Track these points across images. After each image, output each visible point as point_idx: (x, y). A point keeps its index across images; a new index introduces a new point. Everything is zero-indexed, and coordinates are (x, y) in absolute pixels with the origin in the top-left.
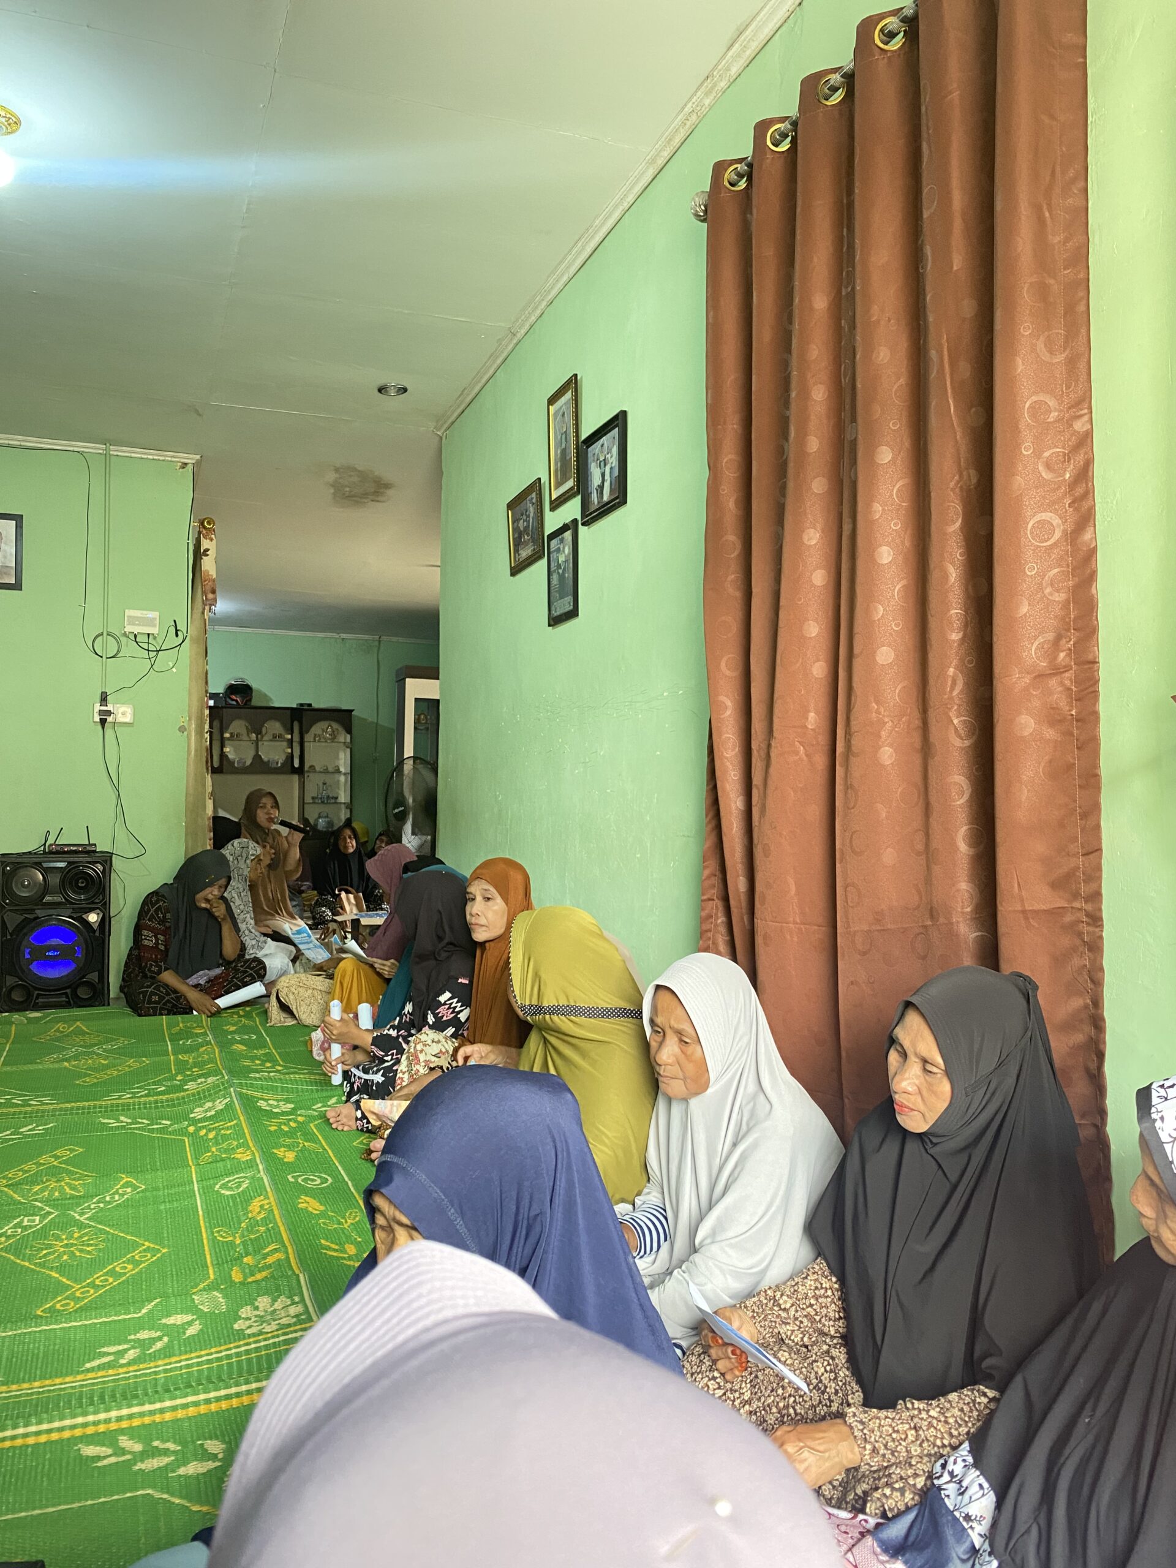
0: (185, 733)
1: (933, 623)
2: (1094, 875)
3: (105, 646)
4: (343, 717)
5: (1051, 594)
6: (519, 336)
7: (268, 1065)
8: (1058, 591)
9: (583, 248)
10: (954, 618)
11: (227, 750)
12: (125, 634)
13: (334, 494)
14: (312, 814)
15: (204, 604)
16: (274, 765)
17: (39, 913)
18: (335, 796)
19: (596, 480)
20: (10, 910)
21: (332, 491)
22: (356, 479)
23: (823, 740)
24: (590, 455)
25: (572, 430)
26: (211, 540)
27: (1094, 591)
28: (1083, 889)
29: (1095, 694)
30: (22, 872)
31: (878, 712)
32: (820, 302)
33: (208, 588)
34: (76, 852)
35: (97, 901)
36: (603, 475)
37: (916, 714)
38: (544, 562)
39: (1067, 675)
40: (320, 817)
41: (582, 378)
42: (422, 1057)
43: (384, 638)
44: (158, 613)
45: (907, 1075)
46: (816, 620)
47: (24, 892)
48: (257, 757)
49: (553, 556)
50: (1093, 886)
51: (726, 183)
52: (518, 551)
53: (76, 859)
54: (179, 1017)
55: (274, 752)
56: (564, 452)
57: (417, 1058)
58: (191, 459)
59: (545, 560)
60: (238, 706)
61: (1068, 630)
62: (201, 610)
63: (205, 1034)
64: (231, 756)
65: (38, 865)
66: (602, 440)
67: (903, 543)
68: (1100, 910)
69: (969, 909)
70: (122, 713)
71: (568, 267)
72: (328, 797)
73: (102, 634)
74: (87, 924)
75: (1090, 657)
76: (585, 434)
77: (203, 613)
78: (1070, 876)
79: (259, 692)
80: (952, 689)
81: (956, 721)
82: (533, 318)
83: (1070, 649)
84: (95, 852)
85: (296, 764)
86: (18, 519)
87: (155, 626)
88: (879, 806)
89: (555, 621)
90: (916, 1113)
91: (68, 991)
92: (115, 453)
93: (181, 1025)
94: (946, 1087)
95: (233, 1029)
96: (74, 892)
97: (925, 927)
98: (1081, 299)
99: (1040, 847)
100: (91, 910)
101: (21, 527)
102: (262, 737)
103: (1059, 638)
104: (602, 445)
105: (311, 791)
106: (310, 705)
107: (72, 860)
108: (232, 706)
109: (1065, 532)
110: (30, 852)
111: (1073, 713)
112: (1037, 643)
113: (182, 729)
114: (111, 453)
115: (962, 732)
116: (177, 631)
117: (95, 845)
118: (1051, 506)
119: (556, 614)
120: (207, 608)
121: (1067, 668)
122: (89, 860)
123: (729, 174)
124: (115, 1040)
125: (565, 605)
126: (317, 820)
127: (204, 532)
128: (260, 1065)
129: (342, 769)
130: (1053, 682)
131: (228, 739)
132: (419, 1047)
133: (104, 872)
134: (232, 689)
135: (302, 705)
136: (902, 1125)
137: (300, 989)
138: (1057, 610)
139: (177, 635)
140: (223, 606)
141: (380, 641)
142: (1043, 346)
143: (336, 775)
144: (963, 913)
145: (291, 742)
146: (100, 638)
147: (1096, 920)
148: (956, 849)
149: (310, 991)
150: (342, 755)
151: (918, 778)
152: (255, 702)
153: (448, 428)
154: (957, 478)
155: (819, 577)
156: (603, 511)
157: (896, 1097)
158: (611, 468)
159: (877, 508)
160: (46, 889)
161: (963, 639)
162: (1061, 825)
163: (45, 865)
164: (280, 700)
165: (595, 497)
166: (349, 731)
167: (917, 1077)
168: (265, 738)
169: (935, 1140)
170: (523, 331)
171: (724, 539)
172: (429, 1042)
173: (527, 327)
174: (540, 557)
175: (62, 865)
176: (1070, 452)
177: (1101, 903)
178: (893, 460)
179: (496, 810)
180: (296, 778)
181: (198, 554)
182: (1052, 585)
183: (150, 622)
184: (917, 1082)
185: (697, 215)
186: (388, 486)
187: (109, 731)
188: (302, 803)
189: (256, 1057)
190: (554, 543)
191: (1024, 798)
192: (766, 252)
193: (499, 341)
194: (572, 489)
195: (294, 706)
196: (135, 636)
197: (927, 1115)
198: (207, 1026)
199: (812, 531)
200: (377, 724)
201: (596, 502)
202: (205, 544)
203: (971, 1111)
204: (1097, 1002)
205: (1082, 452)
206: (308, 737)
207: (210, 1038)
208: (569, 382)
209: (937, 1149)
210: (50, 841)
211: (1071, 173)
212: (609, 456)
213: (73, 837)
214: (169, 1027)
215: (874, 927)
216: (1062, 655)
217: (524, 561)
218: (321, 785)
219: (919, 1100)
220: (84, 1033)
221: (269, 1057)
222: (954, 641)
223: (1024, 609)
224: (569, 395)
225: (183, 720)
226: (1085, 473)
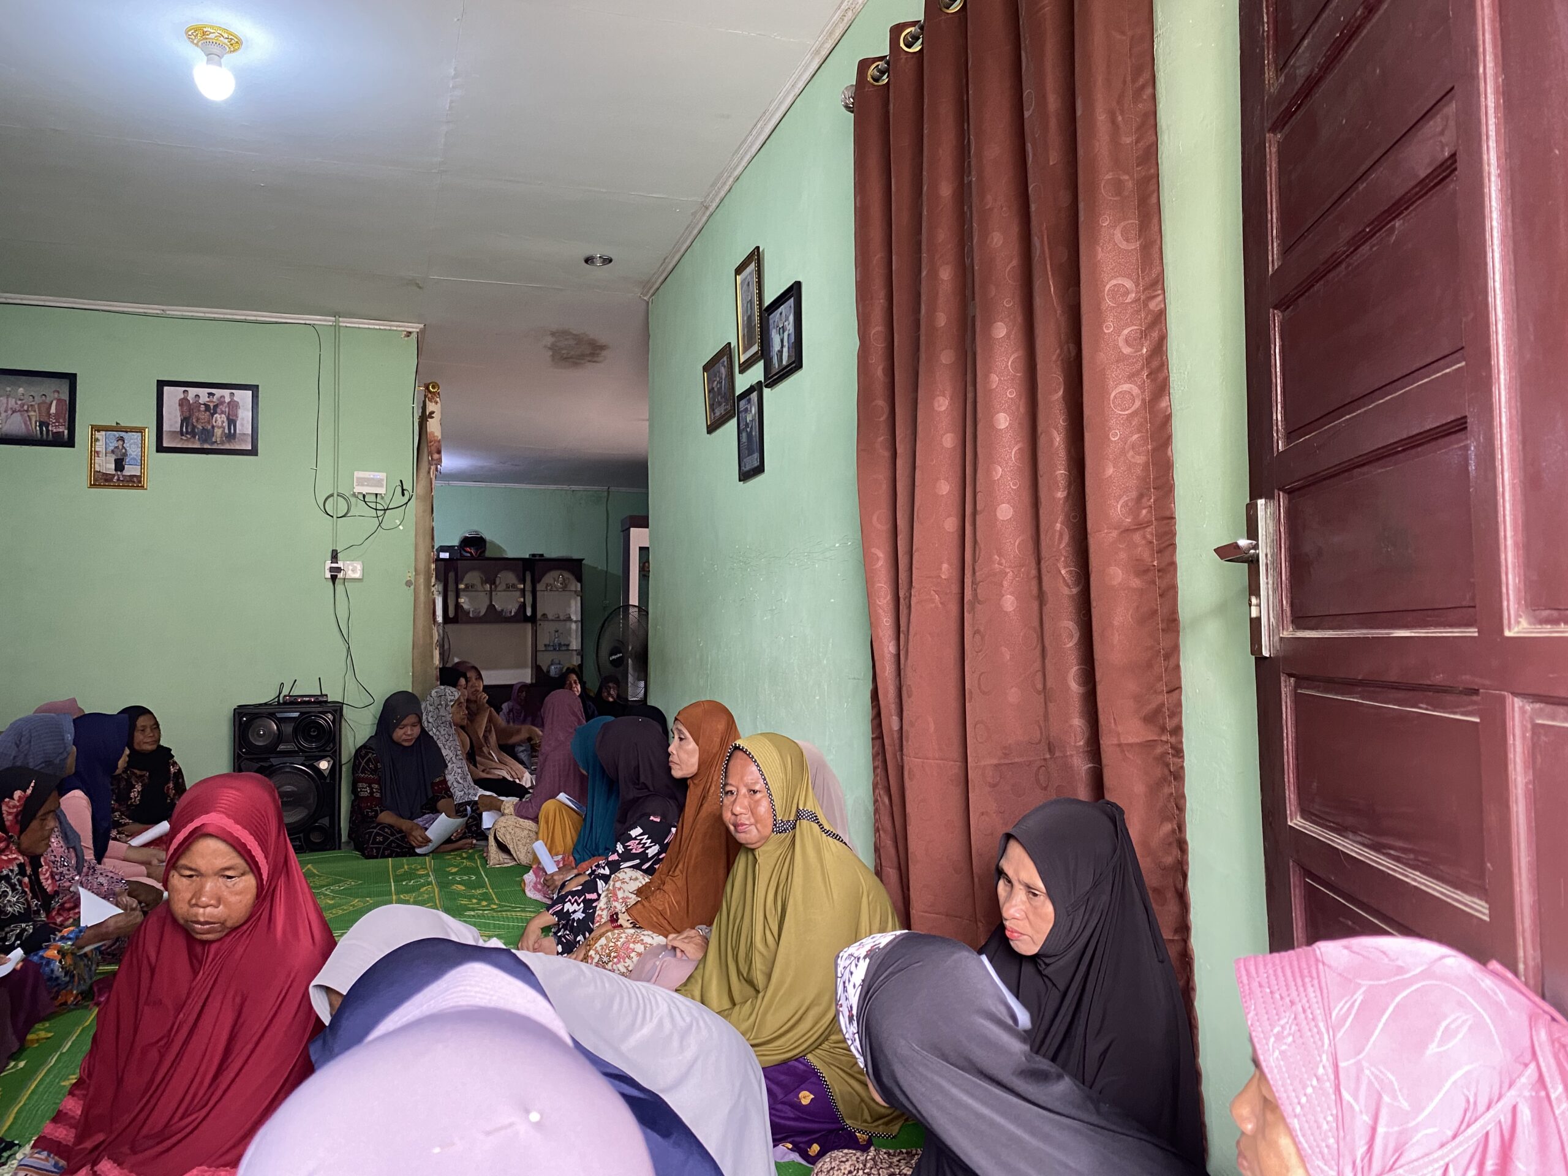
0: (412, 587)
1: (1042, 482)
2: (1176, 710)
3: (336, 507)
4: (573, 566)
5: (1133, 457)
6: (711, 209)
7: (484, 903)
8: (1139, 454)
9: (762, 128)
10: (1059, 478)
11: (462, 600)
12: (354, 495)
13: (553, 356)
14: (544, 660)
15: (430, 464)
16: (508, 615)
17: (275, 761)
18: (567, 643)
19: (776, 347)
20: (247, 759)
21: (551, 353)
22: (572, 342)
23: (955, 589)
24: (771, 322)
25: (756, 298)
26: (436, 403)
27: (1169, 453)
28: (1170, 724)
29: (1173, 546)
30: (258, 722)
31: (1000, 564)
32: (946, 190)
33: (434, 449)
34: (309, 702)
35: (328, 749)
36: (782, 341)
37: (1033, 564)
38: (734, 422)
39: (1148, 530)
40: (552, 664)
41: (763, 250)
42: (620, 894)
43: (612, 489)
44: (385, 474)
45: (1014, 902)
46: (947, 479)
47: (259, 741)
48: (491, 607)
49: (742, 415)
50: (1175, 721)
51: (869, 79)
52: (713, 410)
53: (308, 710)
54: (405, 860)
55: (508, 602)
56: (750, 319)
57: (615, 895)
58: (415, 328)
59: (736, 418)
60: (472, 558)
61: (1148, 489)
62: (427, 469)
63: (428, 875)
64: (466, 606)
65: (272, 716)
66: (780, 310)
67: (1018, 409)
68: (1181, 742)
69: (1081, 743)
70: (352, 569)
71: (750, 147)
72: (560, 645)
73: (332, 495)
74: (318, 771)
75: (1168, 514)
76: (768, 301)
77: (429, 472)
78: (1158, 711)
79: (492, 543)
80: (1060, 542)
81: (1063, 572)
82: (722, 193)
83: (1151, 507)
84: (326, 702)
85: (529, 613)
86: (254, 389)
87: (382, 486)
88: (1004, 649)
89: (745, 475)
90: (1025, 937)
91: (301, 835)
92: (344, 325)
93: (406, 867)
94: (1049, 909)
95: (454, 870)
96: (306, 740)
97: (1045, 760)
98: (1153, 192)
99: (1131, 686)
100: (322, 758)
101: (257, 397)
102: (496, 587)
103: (1141, 496)
104: (781, 314)
105: (544, 640)
106: (542, 555)
107: (304, 710)
108: (467, 559)
109: (1143, 400)
110: (266, 704)
111: (1155, 563)
112: (1121, 502)
113: (408, 584)
114: (341, 324)
115: (1069, 581)
116: (403, 490)
117: (326, 695)
118: (1131, 378)
119: (745, 470)
120: (433, 468)
121: (1149, 523)
122: (321, 709)
123: (872, 71)
124: (343, 881)
125: (752, 462)
126: (549, 667)
127: (430, 395)
128: (477, 904)
129: (574, 618)
130: (1137, 537)
131: (464, 590)
132: (618, 884)
133: (334, 722)
134: (466, 542)
135: (534, 555)
136: (1016, 949)
137: (517, 829)
138: (1139, 471)
139: (403, 495)
140: (449, 462)
141: (608, 492)
142: (1120, 235)
143: (568, 623)
144: (1075, 746)
145: (523, 591)
146: (331, 499)
147: (1179, 752)
148: (1068, 688)
149: (526, 832)
150: (573, 603)
151: (1036, 623)
152: (488, 554)
153: (653, 294)
154: (1058, 351)
155: (949, 441)
156: (784, 374)
157: (1007, 924)
158: (789, 335)
159: (994, 378)
160: (280, 738)
161: (1067, 498)
162: (1149, 665)
163: (279, 715)
164: (513, 551)
165: (775, 360)
166: (579, 579)
167: (1023, 903)
168: (499, 589)
169: (1047, 961)
170: (714, 205)
171: (874, 404)
172: (627, 880)
173: (718, 200)
174: (732, 417)
175: (296, 715)
176: (1146, 329)
177: (1182, 736)
178: (1008, 335)
179: (698, 656)
180: (529, 626)
181: (424, 418)
182: (1133, 448)
183: (378, 483)
184: (1023, 907)
185: (847, 107)
186: (603, 348)
187: (340, 587)
188: (535, 651)
189: (473, 897)
190: (743, 403)
191: (1115, 642)
192: (901, 142)
193: (694, 214)
194: (757, 353)
195: (527, 556)
196: (364, 496)
197: (1035, 938)
198: (430, 867)
199: (941, 399)
200: (606, 572)
201: (777, 366)
202: (431, 407)
203: (1074, 930)
204: (1181, 827)
205: (1157, 329)
206: (539, 587)
207: (432, 878)
208: (752, 254)
209: (1051, 969)
210: (285, 692)
211: (1141, 81)
212: (786, 323)
213: (306, 688)
214: (395, 868)
215: (1002, 761)
216: (1144, 512)
217: (718, 420)
218: (553, 632)
219: (1027, 924)
220: (314, 875)
221: (486, 897)
222: (1060, 499)
223: (1110, 471)
224: (752, 266)
225: (411, 575)
226: (1159, 349)
